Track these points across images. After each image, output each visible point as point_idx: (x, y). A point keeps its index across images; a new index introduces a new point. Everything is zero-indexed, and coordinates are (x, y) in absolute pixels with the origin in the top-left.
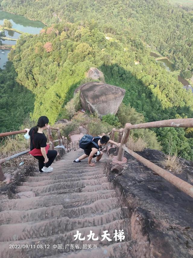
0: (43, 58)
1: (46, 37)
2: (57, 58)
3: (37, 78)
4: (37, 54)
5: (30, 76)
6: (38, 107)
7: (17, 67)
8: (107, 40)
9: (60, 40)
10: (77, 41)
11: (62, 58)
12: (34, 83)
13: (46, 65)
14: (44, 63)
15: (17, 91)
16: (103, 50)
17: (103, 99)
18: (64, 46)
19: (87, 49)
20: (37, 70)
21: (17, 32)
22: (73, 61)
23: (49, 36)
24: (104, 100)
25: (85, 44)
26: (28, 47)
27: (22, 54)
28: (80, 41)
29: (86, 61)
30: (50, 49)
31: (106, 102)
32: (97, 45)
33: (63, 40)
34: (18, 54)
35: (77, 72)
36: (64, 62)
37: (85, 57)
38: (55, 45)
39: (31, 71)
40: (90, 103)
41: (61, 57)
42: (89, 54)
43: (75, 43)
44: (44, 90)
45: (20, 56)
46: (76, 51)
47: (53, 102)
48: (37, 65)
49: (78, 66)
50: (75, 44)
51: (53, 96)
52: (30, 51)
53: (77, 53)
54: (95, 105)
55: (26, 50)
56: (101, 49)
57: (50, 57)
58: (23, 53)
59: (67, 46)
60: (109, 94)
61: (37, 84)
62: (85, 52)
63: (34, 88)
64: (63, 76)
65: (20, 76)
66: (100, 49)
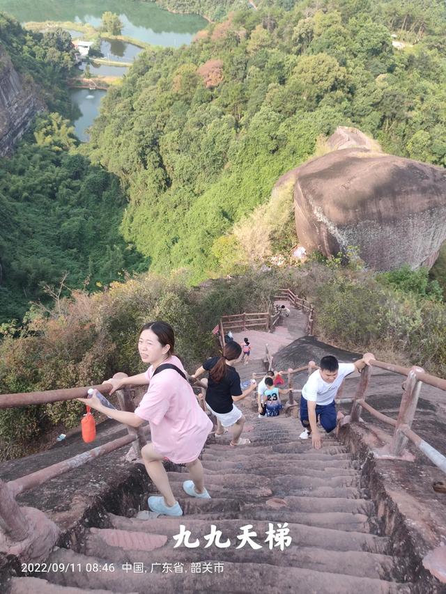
0: (192, 104)
1: (208, 48)
2: (232, 104)
3: (169, 161)
4: (177, 95)
5: (151, 158)
6: (165, 246)
7: (119, 132)
8: (396, 49)
9: (246, 53)
10: (299, 52)
11: (249, 104)
12: (160, 178)
13: (200, 125)
14: (195, 119)
15: (113, 200)
16: (381, 76)
17: (382, 209)
18: (258, 69)
19: (328, 72)
20: (174, 138)
21: (134, 45)
22: (280, 108)
23: (218, 47)
24: (384, 213)
25: (322, 56)
26: (155, 81)
27: (137, 98)
28: (310, 49)
29: (323, 109)
30: (214, 79)
31: (393, 221)
32: (364, 63)
33: (255, 50)
34: (129, 99)
35: (292, 143)
36: (252, 115)
37: (319, 98)
38: (230, 66)
39: (155, 143)
40: (328, 224)
41: (246, 101)
42: (334, 88)
43: (292, 57)
44: (186, 199)
45: (131, 103)
46: (292, 80)
47: (209, 234)
48: (175, 125)
49: (295, 122)
50: (291, 60)
51: (213, 216)
52: (159, 88)
53: (297, 85)
54: (350, 231)
55: (151, 87)
56: (376, 76)
57: (215, 101)
58: (142, 96)
59: (268, 65)
60: (407, 193)
61: (168, 183)
62: (322, 80)
63: (159, 191)
64: (247, 157)
65: (125, 157)
66: (372, 75)
